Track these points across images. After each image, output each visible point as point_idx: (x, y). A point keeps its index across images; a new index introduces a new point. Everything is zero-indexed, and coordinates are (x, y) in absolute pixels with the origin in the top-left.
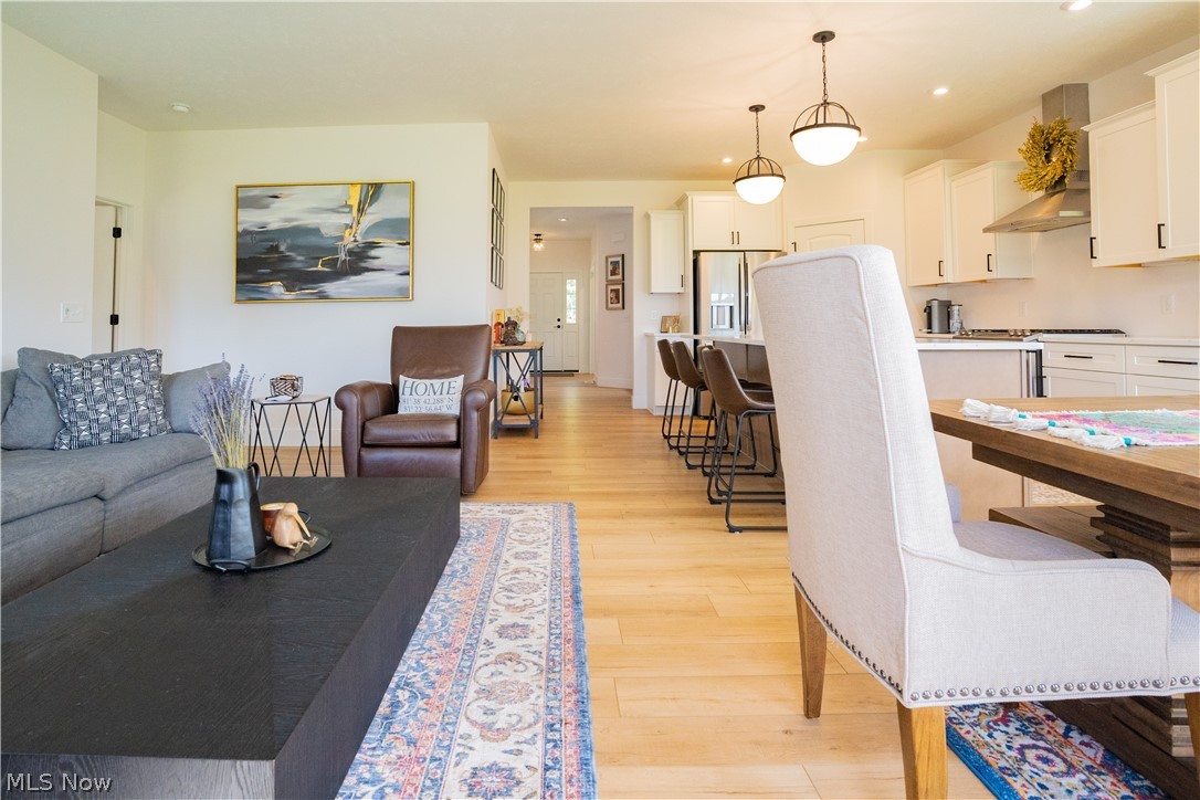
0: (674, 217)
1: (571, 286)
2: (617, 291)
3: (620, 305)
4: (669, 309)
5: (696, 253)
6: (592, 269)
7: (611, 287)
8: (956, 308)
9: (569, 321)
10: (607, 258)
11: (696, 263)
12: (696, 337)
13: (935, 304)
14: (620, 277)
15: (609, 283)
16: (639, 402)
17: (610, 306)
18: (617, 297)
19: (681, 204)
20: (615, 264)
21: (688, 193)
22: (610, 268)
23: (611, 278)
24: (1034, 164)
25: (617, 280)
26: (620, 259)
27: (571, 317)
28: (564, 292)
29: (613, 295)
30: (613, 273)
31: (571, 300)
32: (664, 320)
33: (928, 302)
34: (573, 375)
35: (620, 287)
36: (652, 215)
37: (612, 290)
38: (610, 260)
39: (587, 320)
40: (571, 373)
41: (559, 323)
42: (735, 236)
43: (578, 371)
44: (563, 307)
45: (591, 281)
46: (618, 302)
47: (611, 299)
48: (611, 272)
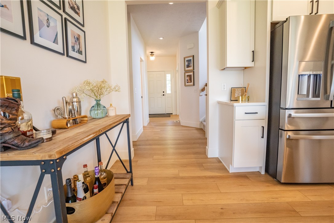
1: (168, 77)
2: (190, 76)
3: (192, 83)
7: (187, 74)
10: (184, 58)
14: (192, 68)
15: (186, 72)
17: (187, 84)
18: (190, 79)
20: (189, 61)
22: (186, 63)
23: (187, 69)
25: (191, 70)
26: (191, 58)
27: (169, 91)
28: (165, 77)
29: (188, 78)
30: (188, 66)
35: (192, 74)
37: (188, 76)
38: (186, 59)
39: (176, 92)
40: (169, 115)
41: (164, 94)
42: (314, 6)
43: (172, 114)
44: (165, 86)
45: (177, 75)
46: (191, 82)
47: (187, 80)
48: (187, 65)
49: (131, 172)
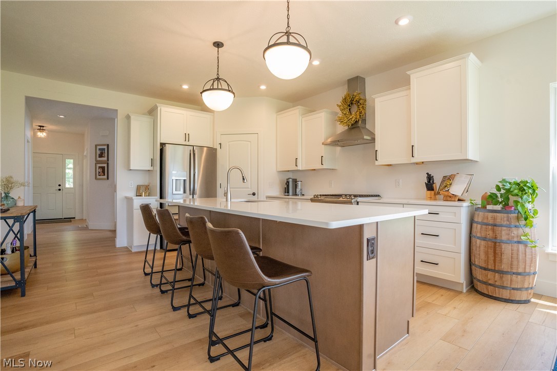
0: (146, 120)
1: (70, 164)
2: (103, 168)
3: (105, 177)
4: (142, 180)
5: (163, 145)
6: (85, 154)
7: (98, 165)
8: (299, 183)
9: (67, 186)
10: (96, 146)
11: (162, 151)
12: (162, 201)
13: (291, 180)
14: (105, 159)
15: (97, 162)
16: (121, 241)
17: (98, 177)
18: (104, 172)
19: (152, 112)
20: (102, 150)
21: (158, 104)
22: (98, 152)
23: (98, 159)
24: (345, 113)
25: (105, 161)
27: (69, 184)
28: (64, 167)
29: (101, 170)
30: (101, 156)
31: (69, 172)
32: (139, 188)
33: (288, 179)
34: (71, 221)
35: (105, 165)
36: (132, 117)
37: (99, 167)
38: (98, 147)
39: (82, 185)
40: (69, 220)
41: (60, 188)
42: (187, 137)
43: (75, 218)
44: (63, 176)
45: (85, 161)
46: (104, 175)
47: (99, 172)
48: (99, 155)
49: (35, 255)
